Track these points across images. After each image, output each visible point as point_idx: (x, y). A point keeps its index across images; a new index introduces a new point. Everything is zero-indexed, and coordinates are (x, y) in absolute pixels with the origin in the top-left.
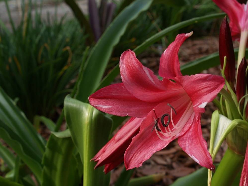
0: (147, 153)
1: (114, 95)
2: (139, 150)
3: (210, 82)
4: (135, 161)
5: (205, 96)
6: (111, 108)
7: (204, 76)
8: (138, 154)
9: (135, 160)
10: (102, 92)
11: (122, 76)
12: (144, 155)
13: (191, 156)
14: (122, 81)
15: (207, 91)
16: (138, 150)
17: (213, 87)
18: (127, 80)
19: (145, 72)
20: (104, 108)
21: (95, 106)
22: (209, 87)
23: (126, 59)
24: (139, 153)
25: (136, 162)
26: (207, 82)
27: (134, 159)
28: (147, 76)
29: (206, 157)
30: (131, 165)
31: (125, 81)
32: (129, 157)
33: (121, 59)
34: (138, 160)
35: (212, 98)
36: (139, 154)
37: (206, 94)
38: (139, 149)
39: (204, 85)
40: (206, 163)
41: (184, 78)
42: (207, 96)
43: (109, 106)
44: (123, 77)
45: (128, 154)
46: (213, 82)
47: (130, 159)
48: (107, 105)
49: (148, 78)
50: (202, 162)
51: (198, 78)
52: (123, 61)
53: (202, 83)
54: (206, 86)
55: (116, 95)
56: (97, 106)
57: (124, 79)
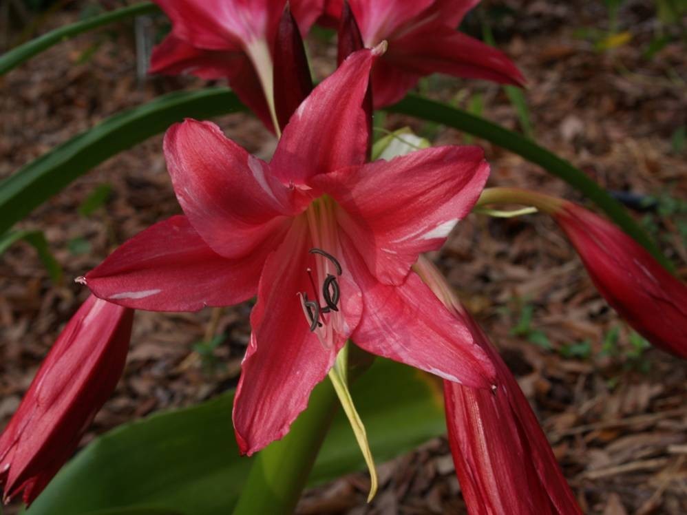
0: (290, 395)
1: (157, 255)
2: (264, 394)
3: (451, 166)
4: (266, 422)
5: (445, 205)
6: (158, 295)
7: (435, 153)
8: (267, 404)
9: (263, 421)
10: (125, 254)
11: (180, 195)
12: (286, 403)
13: (430, 369)
14: (184, 209)
15: (448, 192)
16: (261, 394)
17: (462, 177)
18: (198, 204)
19: (250, 172)
20: (140, 299)
21: (111, 297)
22: (453, 178)
23: (184, 146)
24: (268, 400)
25: (269, 425)
26: (445, 168)
27: (260, 419)
28: (257, 182)
29: (469, 364)
30: (256, 437)
31: (190, 209)
32: (244, 418)
33: (168, 148)
34: (272, 419)
35: (467, 207)
36: (270, 403)
37: (448, 200)
38: (263, 389)
39: (439, 176)
40: (475, 377)
41: (368, 169)
42: (451, 203)
43: (150, 289)
44: (184, 198)
45: (241, 410)
46: (458, 165)
47: (248, 422)
48: (145, 289)
49: (260, 187)
50: (466, 377)
51: (419, 161)
52: (173, 154)
53: (429, 174)
54: (443, 179)
55: (163, 254)
56: (116, 296)
57: (189, 202)
